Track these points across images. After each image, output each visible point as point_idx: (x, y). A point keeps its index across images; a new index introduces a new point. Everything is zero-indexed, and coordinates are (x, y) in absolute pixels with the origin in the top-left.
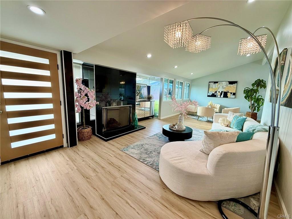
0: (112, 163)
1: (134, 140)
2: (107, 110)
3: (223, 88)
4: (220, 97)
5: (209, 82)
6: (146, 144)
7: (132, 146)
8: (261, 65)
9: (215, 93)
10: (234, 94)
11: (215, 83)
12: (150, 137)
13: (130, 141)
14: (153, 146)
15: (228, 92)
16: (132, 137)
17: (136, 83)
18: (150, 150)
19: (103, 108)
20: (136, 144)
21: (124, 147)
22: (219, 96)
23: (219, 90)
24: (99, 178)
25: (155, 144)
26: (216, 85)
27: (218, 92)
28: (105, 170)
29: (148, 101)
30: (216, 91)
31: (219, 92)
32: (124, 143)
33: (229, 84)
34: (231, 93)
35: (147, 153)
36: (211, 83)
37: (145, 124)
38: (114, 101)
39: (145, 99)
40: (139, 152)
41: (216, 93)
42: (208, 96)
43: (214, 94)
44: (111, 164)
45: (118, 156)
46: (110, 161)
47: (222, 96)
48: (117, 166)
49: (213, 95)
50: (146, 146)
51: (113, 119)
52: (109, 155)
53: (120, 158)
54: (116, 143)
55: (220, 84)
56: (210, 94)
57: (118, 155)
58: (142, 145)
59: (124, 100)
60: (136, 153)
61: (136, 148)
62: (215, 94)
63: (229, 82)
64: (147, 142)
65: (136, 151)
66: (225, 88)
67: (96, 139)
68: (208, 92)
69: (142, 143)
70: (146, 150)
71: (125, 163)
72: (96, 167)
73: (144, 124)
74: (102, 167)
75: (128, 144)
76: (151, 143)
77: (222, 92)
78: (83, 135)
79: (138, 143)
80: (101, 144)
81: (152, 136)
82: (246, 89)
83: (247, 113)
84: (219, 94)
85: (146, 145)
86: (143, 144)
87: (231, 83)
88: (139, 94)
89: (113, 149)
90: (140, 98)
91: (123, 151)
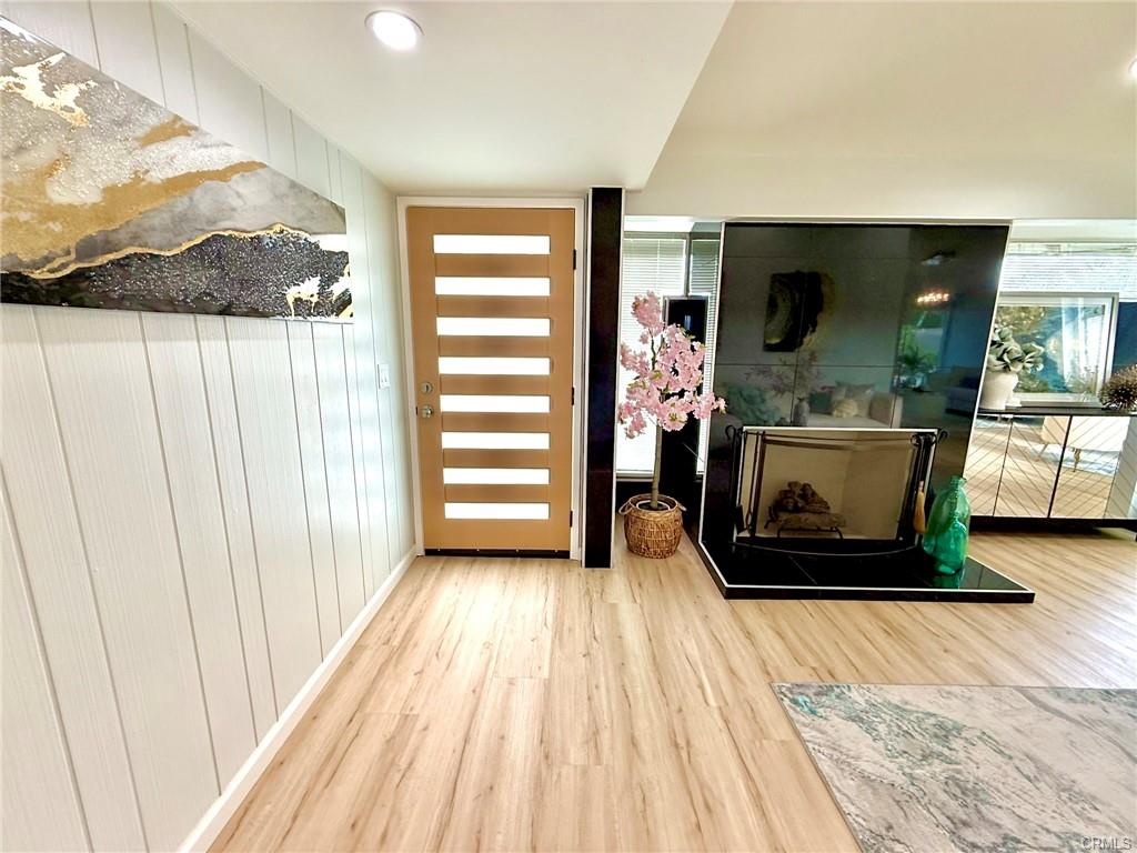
0: (688, 743)
1: (892, 654)
2: (765, 441)
6: (984, 736)
7: (858, 697)
12: (1058, 692)
13: (861, 652)
14: (1049, 792)
16: (892, 631)
17: (1001, 288)
18: (1010, 824)
19: (745, 428)
20: (895, 694)
21: (801, 675)
24: (584, 801)
25: (1086, 783)
28: (630, 770)
29: (1108, 412)
32: (811, 651)
35: (969, 835)
37: (1044, 566)
38: (853, 391)
39: (1083, 399)
40: (892, 771)
44: (680, 747)
45: (738, 720)
46: (684, 728)
48: (702, 786)
50: (982, 765)
51: (805, 487)
52: (701, 686)
53: (743, 737)
54: (769, 631)
57: (746, 715)
58: (945, 732)
59: (927, 388)
60: (869, 768)
61: (882, 728)
64: (1002, 729)
65: (871, 756)
67: (689, 567)
69: (953, 712)
70: (965, 791)
71: (757, 799)
72: (609, 725)
73: (1026, 566)
74: (633, 737)
75: (841, 669)
76: (1047, 759)
78: (641, 532)
79: (921, 699)
80: (697, 600)
81: (1082, 696)
85: (982, 752)
86: (959, 729)
88: (1020, 360)
89: (736, 661)
90: (1020, 389)
91: (786, 702)
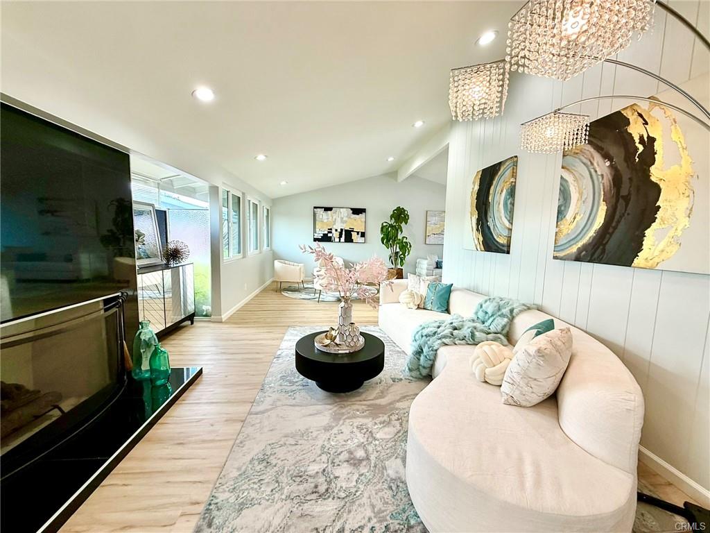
3: (343, 222)
4: (340, 241)
5: (315, 208)
6: (271, 446)
7: (224, 495)
8: (396, 180)
9: (329, 232)
10: (363, 235)
11: (328, 209)
15: (353, 231)
18: (317, 468)
20: (231, 471)
22: (337, 240)
23: (335, 227)
26: (328, 215)
27: (333, 231)
30: (331, 229)
31: (336, 230)
33: (354, 213)
34: (358, 233)
35: (322, 489)
36: (319, 210)
40: (282, 507)
41: (331, 232)
42: (315, 240)
43: (327, 235)
47: (343, 239)
49: (326, 238)
50: (287, 458)
55: (335, 213)
56: (319, 236)
58: (265, 460)
60: (278, 520)
61: (253, 494)
62: (329, 235)
63: (352, 209)
64: (269, 435)
65: (270, 513)
66: (346, 222)
68: (315, 232)
69: (253, 449)
70: (300, 475)
75: (194, 493)
77: (342, 230)
79: (240, 459)
81: (260, 397)
82: (384, 224)
83: (389, 271)
84: (335, 235)
86: (264, 454)
87: (357, 211)
